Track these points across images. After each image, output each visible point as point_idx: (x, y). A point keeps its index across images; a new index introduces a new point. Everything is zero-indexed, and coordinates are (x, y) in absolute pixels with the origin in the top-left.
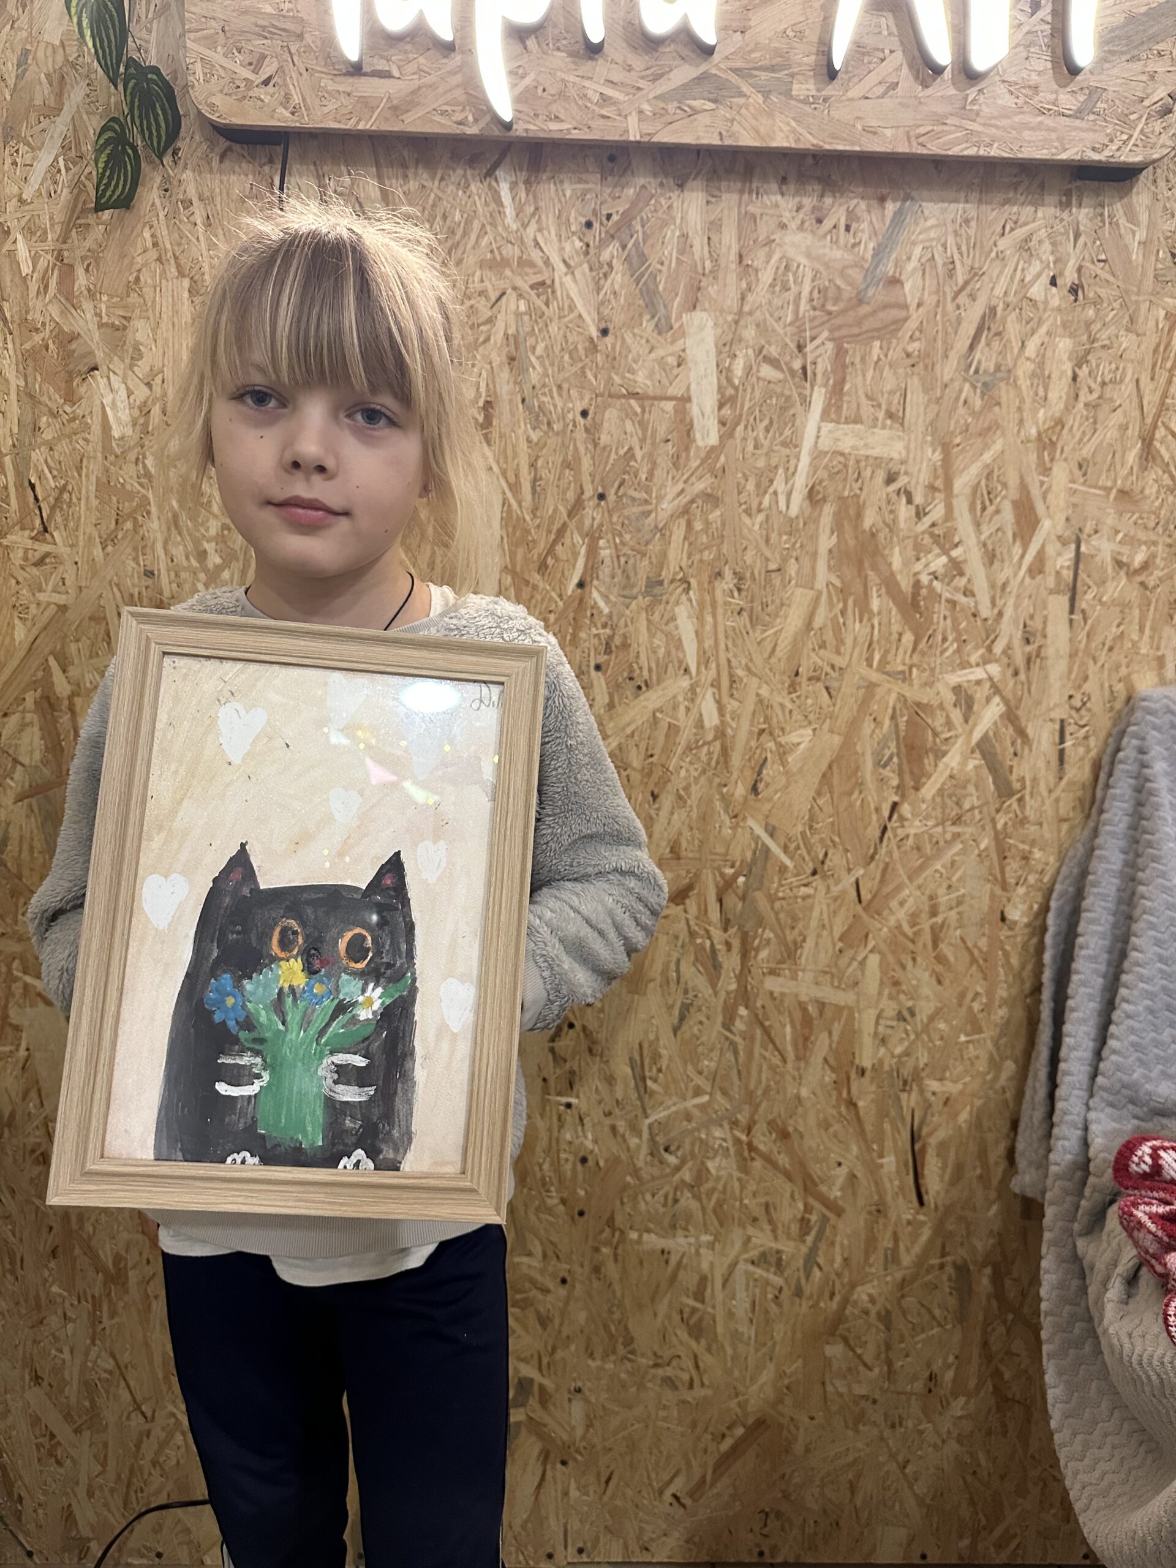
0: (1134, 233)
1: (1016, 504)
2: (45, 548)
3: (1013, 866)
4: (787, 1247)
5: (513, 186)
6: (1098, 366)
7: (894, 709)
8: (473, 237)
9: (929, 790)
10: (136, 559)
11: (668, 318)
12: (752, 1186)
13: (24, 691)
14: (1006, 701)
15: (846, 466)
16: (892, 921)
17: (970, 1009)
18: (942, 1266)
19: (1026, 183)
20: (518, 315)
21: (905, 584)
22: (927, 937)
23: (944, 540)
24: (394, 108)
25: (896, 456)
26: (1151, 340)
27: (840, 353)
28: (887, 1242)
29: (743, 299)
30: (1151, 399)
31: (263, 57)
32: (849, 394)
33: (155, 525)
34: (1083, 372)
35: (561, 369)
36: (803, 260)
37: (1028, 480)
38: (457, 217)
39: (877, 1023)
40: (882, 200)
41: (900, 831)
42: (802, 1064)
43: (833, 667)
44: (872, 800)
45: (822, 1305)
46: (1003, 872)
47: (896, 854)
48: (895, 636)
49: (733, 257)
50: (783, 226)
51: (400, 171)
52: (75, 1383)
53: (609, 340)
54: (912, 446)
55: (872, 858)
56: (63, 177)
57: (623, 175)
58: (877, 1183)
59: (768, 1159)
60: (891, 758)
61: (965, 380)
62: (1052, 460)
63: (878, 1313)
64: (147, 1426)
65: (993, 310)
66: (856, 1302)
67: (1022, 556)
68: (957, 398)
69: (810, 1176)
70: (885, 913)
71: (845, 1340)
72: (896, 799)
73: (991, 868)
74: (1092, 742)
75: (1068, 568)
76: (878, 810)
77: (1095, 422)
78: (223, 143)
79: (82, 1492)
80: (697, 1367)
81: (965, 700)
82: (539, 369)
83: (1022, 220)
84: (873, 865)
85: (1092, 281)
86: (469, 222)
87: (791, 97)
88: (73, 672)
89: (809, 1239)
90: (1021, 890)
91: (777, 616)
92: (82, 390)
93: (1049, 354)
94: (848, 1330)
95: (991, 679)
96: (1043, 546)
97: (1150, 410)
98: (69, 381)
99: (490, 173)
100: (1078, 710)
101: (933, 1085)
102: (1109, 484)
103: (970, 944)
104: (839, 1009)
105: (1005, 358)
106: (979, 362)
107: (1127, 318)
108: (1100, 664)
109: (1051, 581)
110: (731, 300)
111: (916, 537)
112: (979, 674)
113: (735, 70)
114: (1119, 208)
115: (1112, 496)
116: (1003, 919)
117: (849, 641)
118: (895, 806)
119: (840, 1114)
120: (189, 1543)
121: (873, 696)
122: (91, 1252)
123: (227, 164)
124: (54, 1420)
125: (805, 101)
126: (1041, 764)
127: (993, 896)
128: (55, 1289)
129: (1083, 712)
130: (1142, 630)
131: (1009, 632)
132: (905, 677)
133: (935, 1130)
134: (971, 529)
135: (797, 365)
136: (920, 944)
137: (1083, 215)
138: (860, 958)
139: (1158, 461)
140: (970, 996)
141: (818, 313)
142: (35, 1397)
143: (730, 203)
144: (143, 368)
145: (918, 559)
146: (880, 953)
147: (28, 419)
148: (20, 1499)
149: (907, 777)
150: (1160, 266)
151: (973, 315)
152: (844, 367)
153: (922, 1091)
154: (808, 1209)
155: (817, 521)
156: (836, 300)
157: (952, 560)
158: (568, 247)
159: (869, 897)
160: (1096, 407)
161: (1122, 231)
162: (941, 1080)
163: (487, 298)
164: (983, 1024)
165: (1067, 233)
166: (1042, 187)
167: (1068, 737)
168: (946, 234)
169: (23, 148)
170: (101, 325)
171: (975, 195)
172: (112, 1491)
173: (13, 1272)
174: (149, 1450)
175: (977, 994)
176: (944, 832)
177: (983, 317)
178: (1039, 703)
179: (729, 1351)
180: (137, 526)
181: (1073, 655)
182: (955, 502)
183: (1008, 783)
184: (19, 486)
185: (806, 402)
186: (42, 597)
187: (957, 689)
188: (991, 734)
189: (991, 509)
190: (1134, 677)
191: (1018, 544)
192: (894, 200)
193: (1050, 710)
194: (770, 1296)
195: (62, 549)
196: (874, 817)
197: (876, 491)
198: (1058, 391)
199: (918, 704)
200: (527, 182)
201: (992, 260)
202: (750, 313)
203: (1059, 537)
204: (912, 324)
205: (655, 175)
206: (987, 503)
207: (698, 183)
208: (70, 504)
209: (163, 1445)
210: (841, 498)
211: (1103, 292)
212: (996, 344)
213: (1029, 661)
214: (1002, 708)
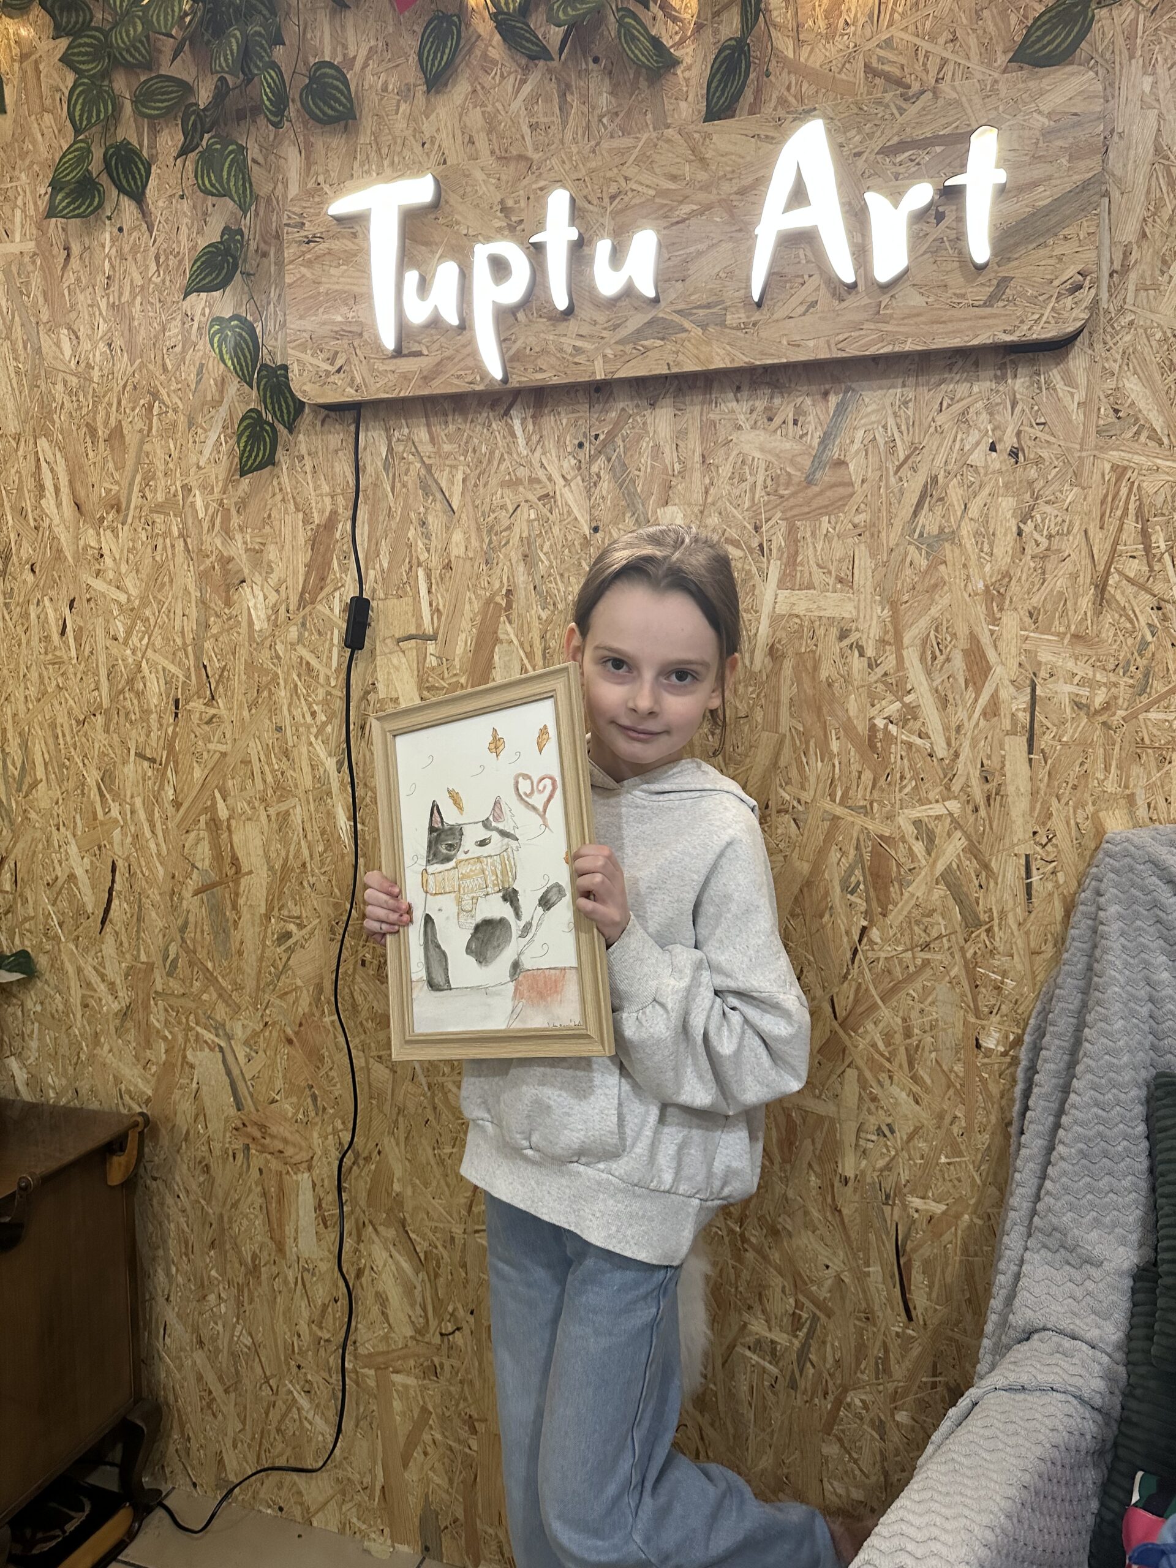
0: (1072, 395)
1: (966, 653)
2: (212, 711)
3: (987, 996)
4: (781, 1338)
5: (523, 421)
6: (1043, 520)
7: (858, 839)
8: (495, 463)
9: (896, 916)
10: (270, 719)
11: (646, 514)
12: (746, 1274)
13: (200, 815)
14: (968, 838)
15: (801, 626)
16: (868, 1038)
17: (949, 1131)
18: (934, 1385)
19: (960, 363)
20: (529, 521)
21: (862, 728)
22: (902, 1056)
23: (899, 687)
24: (425, 378)
25: (847, 615)
26: (1096, 493)
27: (792, 530)
28: (876, 1351)
29: (707, 492)
30: (1101, 549)
31: (337, 353)
32: (802, 564)
33: (283, 693)
34: (1028, 528)
35: (563, 561)
36: (757, 455)
37: (977, 630)
38: (484, 449)
39: (858, 1137)
40: (826, 394)
41: (870, 954)
42: (788, 1167)
43: (799, 802)
44: (842, 924)
45: (816, 1401)
46: (975, 1000)
47: (868, 975)
48: (855, 774)
49: (697, 458)
50: (739, 428)
51: (443, 419)
52: (225, 1351)
53: (599, 535)
54: (862, 606)
55: (845, 977)
56: (224, 448)
57: (606, 402)
58: (864, 1291)
59: (759, 1251)
60: (858, 883)
61: (910, 543)
62: (1001, 610)
63: (872, 1421)
64: (273, 1398)
65: (935, 479)
66: (849, 1405)
67: (976, 700)
68: (903, 561)
69: (800, 1275)
70: (861, 1030)
71: (840, 1440)
72: (865, 923)
73: (963, 995)
74: (1061, 877)
75: (1024, 710)
76: (848, 933)
77: (1044, 573)
78: (324, 412)
79: (229, 1444)
80: (702, 1438)
81: (926, 833)
82: (547, 563)
83: (957, 397)
84: (846, 984)
85: (1031, 443)
86: (492, 453)
87: (726, 327)
88: (230, 801)
89: (801, 1334)
90: (995, 1019)
91: (747, 756)
92: (236, 597)
93: (992, 513)
94: (843, 1431)
95: (951, 814)
96: (997, 690)
97: (1101, 558)
98: (227, 591)
99: (506, 413)
100: (1044, 846)
101: (916, 1202)
102: (1062, 629)
103: (945, 1068)
104: (821, 1119)
105: (948, 521)
106: (923, 526)
107: (1070, 474)
108: (1063, 801)
109: (1007, 724)
110: (697, 496)
111: (870, 686)
112: (938, 809)
113: (678, 312)
114: (1055, 375)
115: (1066, 641)
116: (978, 1046)
117: (812, 779)
118: (864, 929)
119: (825, 1218)
120: (301, 1504)
121: (838, 828)
122: (236, 1247)
123: (326, 427)
124: (210, 1377)
125: (738, 328)
126: (1007, 896)
127: (965, 1023)
128: (213, 1273)
129: (1049, 848)
130: (1107, 769)
131: (967, 769)
132: (866, 811)
133: (920, 1246)
134: (923, 678)
135: (755, 544)
136: (896, 1063)
137: (1020, 384)
138: (839, 1072)
139: (1114, 605)
140: (948, 1119)
141: (772, 498)
142: (199, 1357)
143: (695, 413)
144: (273, 579)
145: (873, 705)
146: (857, 1068)
147: (202, 619)
148: (189, 1439)
149: (874, 904)
150: (1101, 422)
151: (914, 485)
152: (796, 541)
153: (905, 1207)
154: (798, 1305)
155: (778, 674)
156: (788, 485)
157: (904, 705)
158: (565, 464)
159: (844, 1014)
160: (1044, 558)
161: (1061, 394)
162: (923, 1198)
163: (507, 511)
164: (963, 1147)
165: (1003, 402)
166: (976, 364)
167: (1034, 872)
168: (886, 417)
169: (200, 431)
170: (247, 550)
171: (911, 381)
172: (249, 1446)
173: (187, 1255)
174: (274, 1416)
175: (956, 1117)
176: (914, 958)
177: (925, 486)
178: (1001, 838)
179: (731, 1431)
180: (271, 694)
181: (1034, 793)
182: (905, 653)
183: (976, 916)
184: (197, 667)
185: (764, 575)
186: (211, 746)
187: (917, 823)
188: (955, 866)
189: (941, 658)
190: (1101, 814)
191: (970, 689)
192: (836, 393)
193: (1013, 845)
194: (766, 1383)
195: (223, 712)
196: (845, 939)
197: (830, 647)
198: (1004, 545)
199: (881, 837)
200: (534, 417)
201: (932, 435)
202: (713, 504)
203: (1013, 682)
204: (858, 498)
205: (632, 398)
206: (938, 653)
207: (669, 401)
208: (228, 679)
209: (284, 1417)
210: (798, 654)
211: (1045, 454)
212: (939, 510)
213: (988, 798)
214: (964, 842)
